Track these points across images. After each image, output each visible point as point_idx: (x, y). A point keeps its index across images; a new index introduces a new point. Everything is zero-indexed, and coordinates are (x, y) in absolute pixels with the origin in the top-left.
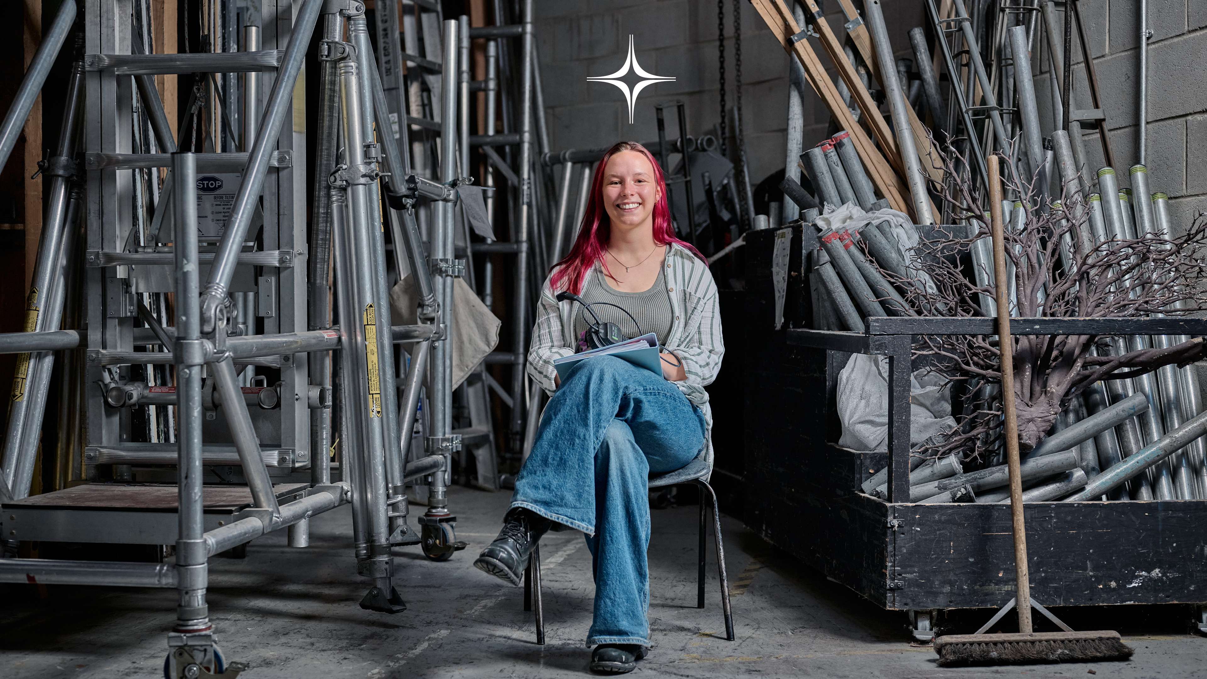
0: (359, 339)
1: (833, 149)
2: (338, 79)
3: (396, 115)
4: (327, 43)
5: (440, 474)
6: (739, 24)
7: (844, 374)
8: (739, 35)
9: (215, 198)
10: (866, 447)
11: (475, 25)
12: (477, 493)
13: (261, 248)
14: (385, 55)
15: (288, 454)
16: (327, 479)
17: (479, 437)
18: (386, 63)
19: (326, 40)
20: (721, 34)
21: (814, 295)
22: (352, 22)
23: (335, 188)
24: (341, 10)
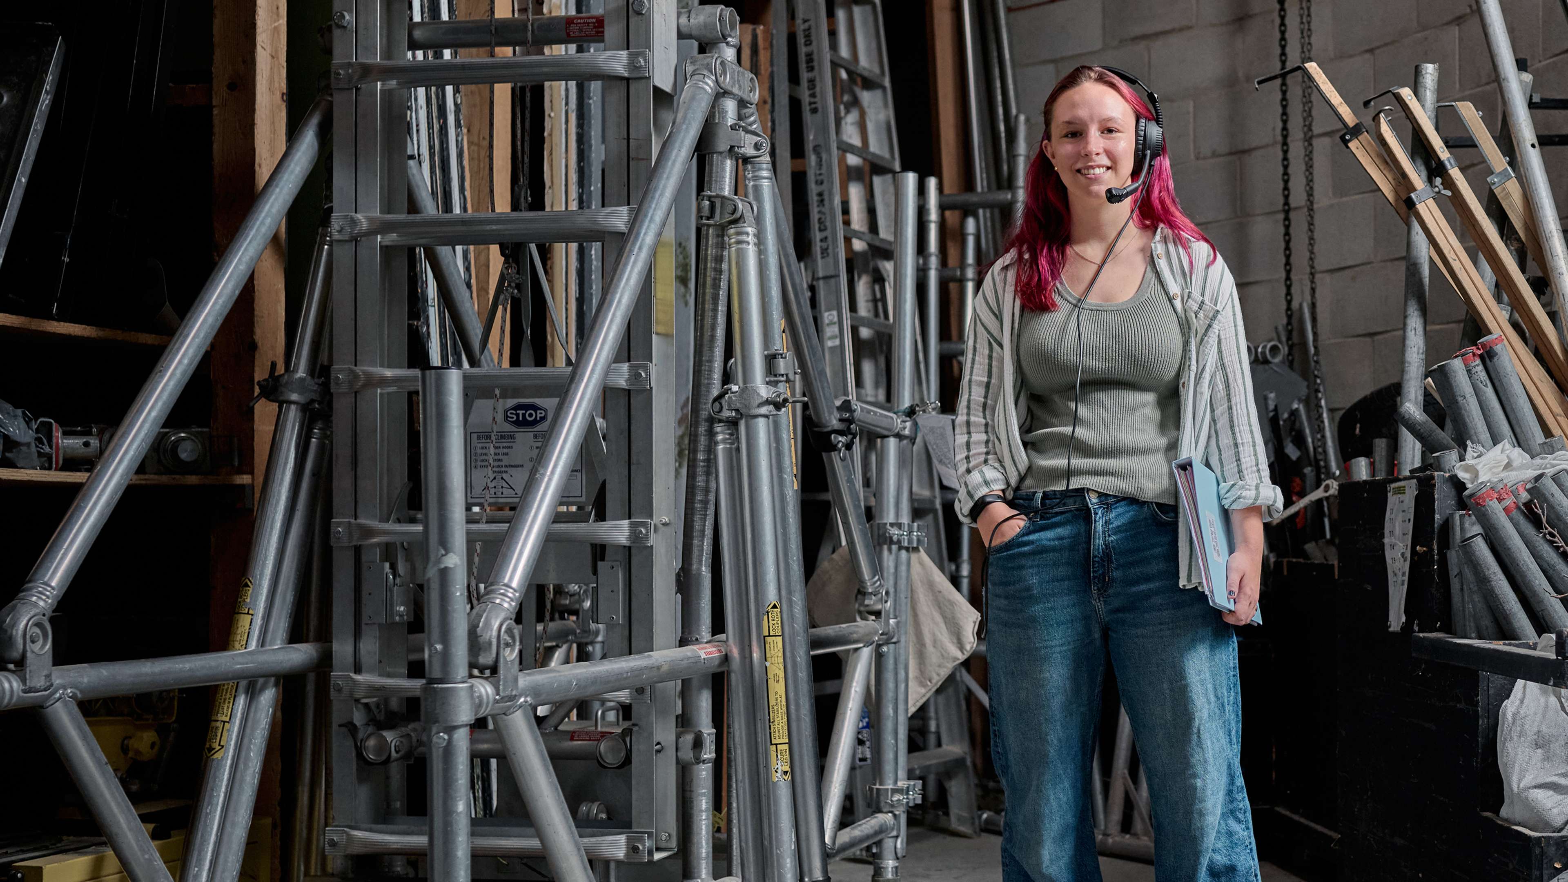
0: (756, 655)
1: (1478, 361)
2: (726, 253)
3: (835, 313)
4: (710, 198)
5: (888, 844)
6: (1311, 188)
7: (1509, 707)
8: (1312, 203)
9: (535, 437)
10: (1546, 825)
11: (947, 190)
12: (949, 839)
13: (601, 517)
14: (820, 230)
15: (642, 840)
16: (707, 874)
17: (950, 761)
18: (821, 240)
19: (709, 193)
20: (1286, 203)
21: (1455, 584)
22: (749, 167)
23: (720, 421)
24: (732, 147)
